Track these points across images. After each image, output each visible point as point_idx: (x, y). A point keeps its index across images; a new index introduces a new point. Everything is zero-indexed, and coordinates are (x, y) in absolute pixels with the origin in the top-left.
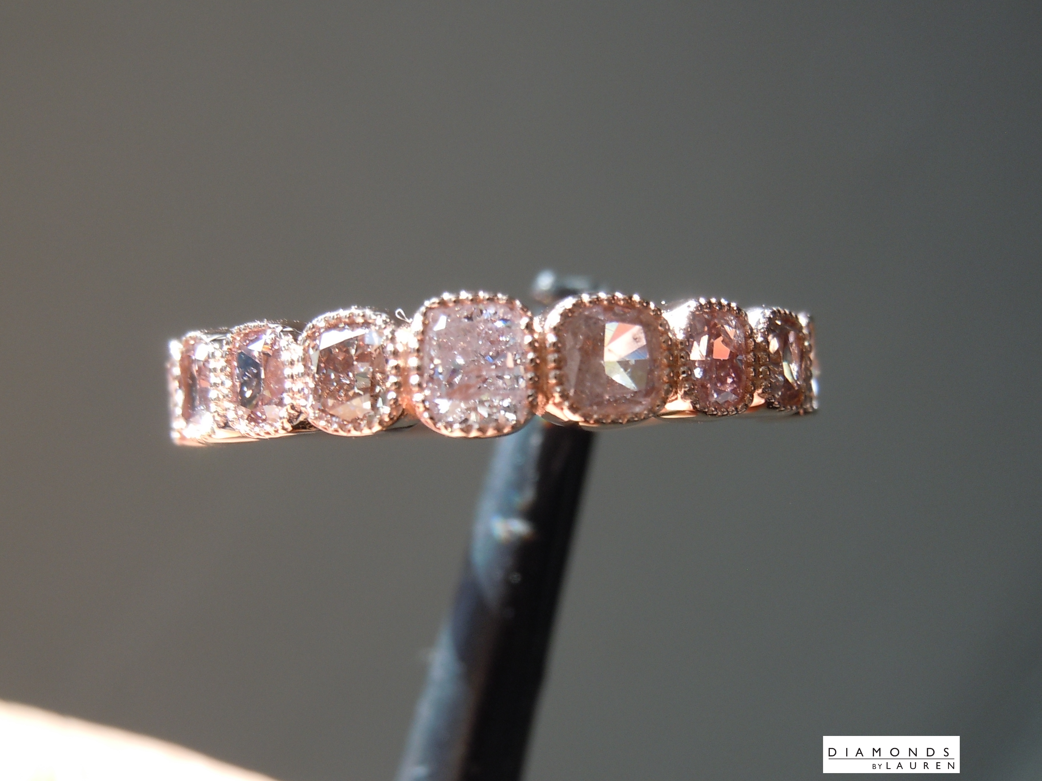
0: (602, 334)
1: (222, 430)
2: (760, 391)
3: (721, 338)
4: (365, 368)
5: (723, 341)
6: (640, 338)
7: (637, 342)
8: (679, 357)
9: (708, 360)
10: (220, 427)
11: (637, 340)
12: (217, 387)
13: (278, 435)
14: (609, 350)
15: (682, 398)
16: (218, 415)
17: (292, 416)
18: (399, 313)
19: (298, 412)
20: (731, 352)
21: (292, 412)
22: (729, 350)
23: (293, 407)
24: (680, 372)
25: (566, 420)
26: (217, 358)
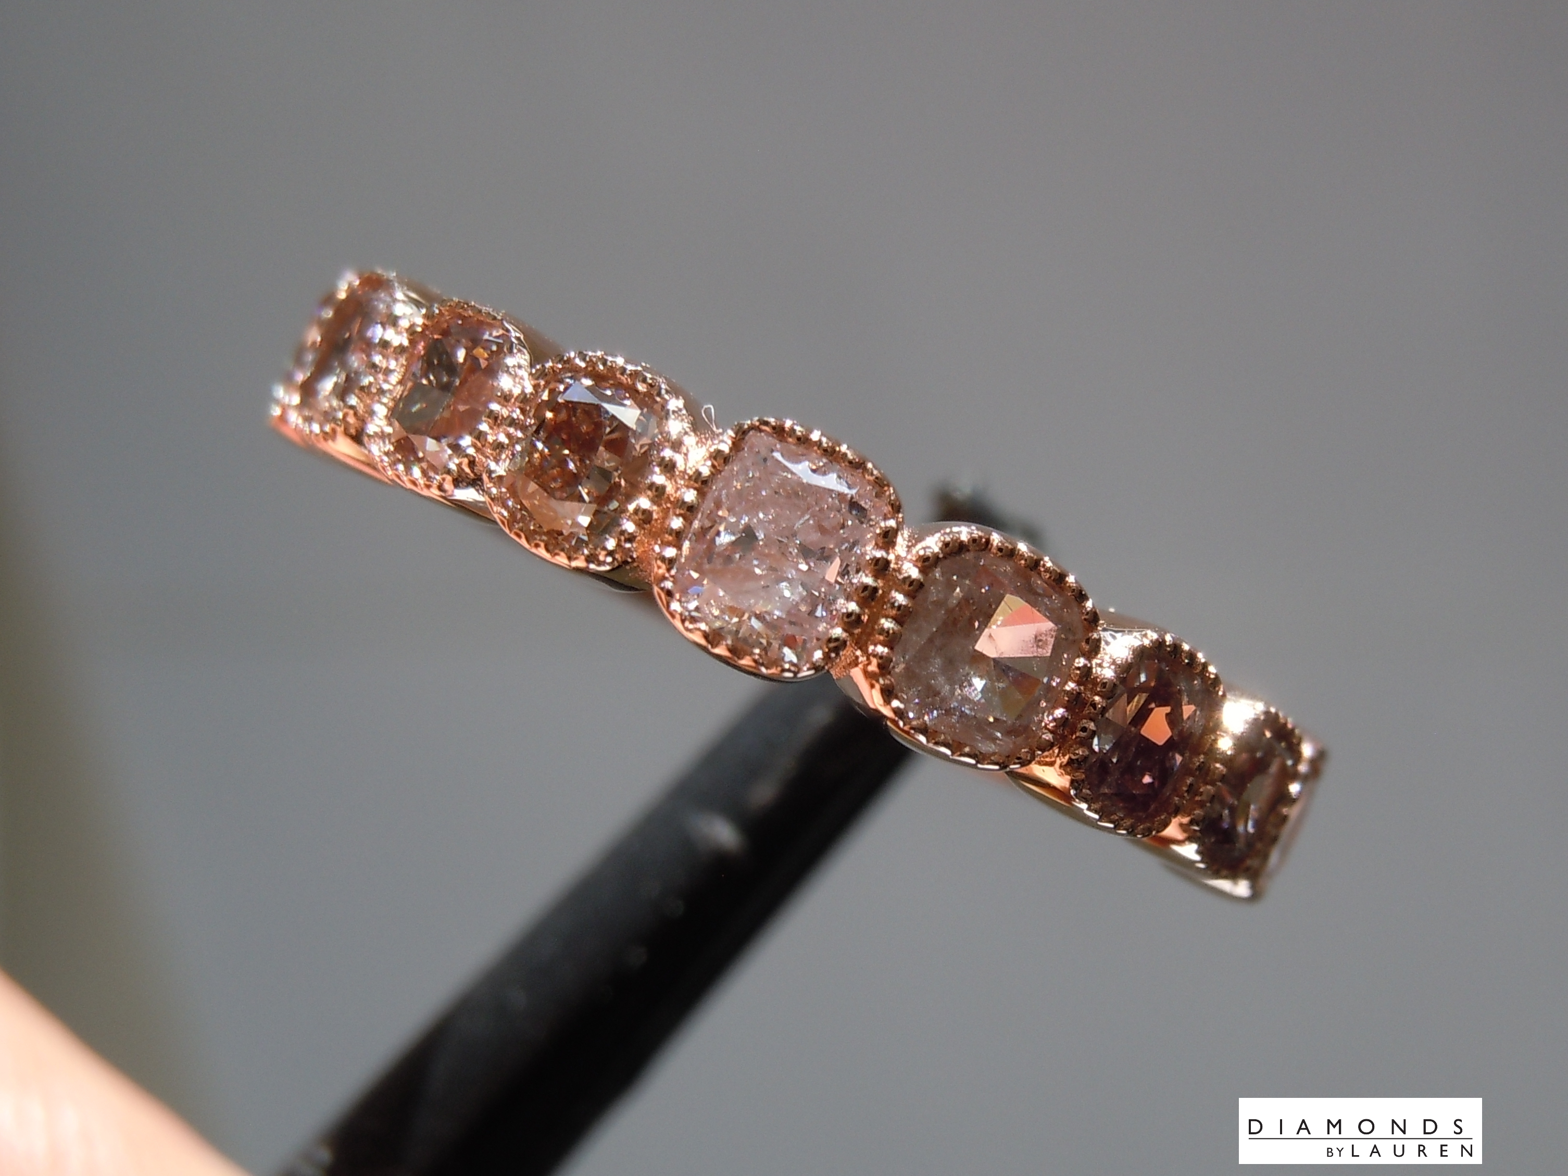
0: (993, 607)
1: (348, 441)
2: (1186, 820)
3: (1168, 709)
4: (613, 464)
5: (1167, 715)
6: (1046, 643)
7: (1038, 646)
8: (1089, 704)
9: (1131, 732)
10: (346, 433)
11: (1040, 643)
12: (376, 371)
13: (425, 492)
14: (990, 636)
15: (1061, 766)
16: (355, 414)
17: (464, 475)
18: (707, 411)
19: (475, 474)
20: (1171, 737)
21: (467, 470)
22: (1170, 734)
23: (472, 463)
24: (1079, 726)
25: (872, 706)
26: (399, 329)
